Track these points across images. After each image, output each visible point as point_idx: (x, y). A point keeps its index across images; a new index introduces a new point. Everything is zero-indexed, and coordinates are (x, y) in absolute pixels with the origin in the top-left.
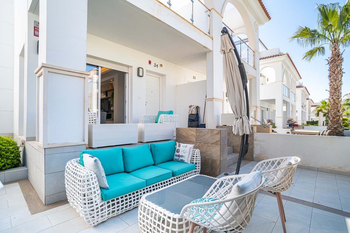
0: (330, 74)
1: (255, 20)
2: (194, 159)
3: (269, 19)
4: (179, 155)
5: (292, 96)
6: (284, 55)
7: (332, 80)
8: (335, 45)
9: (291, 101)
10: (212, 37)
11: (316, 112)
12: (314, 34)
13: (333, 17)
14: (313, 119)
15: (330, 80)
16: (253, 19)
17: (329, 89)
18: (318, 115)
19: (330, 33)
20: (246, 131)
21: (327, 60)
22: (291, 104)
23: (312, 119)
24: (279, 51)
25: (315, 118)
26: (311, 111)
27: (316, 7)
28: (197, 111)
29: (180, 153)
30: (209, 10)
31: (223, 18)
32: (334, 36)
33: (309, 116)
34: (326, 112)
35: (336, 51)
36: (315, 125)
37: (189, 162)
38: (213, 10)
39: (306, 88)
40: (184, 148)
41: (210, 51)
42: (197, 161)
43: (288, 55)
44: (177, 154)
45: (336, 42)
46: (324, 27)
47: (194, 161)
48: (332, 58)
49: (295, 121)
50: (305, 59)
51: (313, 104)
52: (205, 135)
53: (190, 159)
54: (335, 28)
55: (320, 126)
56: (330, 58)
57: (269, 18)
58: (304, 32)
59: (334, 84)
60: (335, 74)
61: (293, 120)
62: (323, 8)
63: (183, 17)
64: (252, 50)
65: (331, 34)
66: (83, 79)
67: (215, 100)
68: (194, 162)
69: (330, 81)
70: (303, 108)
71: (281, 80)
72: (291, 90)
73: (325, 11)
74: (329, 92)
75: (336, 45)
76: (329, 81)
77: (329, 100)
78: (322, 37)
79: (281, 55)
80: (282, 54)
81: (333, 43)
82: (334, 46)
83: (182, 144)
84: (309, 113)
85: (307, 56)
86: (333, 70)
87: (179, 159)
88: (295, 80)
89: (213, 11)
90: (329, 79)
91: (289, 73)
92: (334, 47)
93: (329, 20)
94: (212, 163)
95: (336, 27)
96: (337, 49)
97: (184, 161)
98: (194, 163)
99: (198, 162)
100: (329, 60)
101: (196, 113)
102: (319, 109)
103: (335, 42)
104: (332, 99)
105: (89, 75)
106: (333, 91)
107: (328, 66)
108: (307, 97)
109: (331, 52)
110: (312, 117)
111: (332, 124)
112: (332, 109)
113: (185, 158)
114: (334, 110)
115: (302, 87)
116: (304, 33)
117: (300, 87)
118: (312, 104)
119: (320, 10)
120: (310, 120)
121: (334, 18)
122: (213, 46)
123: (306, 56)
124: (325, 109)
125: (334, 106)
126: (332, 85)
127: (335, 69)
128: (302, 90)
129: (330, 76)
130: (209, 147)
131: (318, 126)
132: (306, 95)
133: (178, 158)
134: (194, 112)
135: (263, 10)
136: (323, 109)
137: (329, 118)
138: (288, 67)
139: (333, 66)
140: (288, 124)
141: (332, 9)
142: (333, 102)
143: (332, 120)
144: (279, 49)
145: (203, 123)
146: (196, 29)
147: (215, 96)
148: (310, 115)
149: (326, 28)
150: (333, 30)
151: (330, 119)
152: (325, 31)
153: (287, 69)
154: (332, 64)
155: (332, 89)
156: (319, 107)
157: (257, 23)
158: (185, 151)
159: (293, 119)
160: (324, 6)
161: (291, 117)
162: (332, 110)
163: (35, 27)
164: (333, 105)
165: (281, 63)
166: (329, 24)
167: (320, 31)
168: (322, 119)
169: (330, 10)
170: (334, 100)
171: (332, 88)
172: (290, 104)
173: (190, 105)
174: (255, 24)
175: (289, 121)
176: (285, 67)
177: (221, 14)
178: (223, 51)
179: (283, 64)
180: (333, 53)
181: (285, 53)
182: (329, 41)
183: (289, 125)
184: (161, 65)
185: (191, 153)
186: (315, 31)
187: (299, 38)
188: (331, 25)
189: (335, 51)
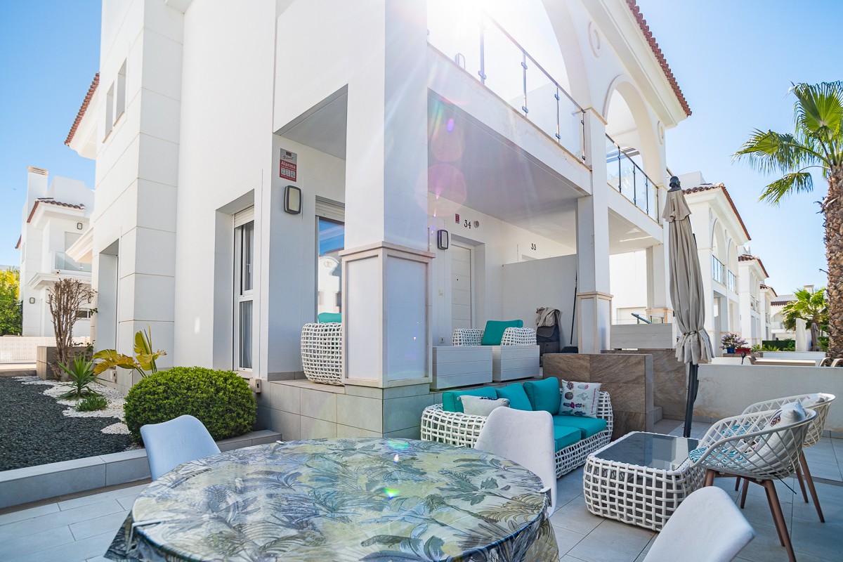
0: (829, 233)
1: (658, 118)
2: (601, 410)
3: (688, 115)
4: (572, 403)
5: (730, 279)
6: (713, 188)
7: (834, 248)
8: (837, 170)
9: (728, 292)
10: (591, 166)
11: (785, 319)
12: (789, 146)
13: (830, 111)
14: (776, 336)
15: (829, 246)
16: (655, 117)
17: (826, 268)
18: (791, 324)
19: (823, 145)
20: (705, 357)
21: (820, 203)
22: (730, 299)
23: (774, 335)
24: (702, 179)
25: (783, 334)
26: (771, 316)
27: (790, 89)
28: (556, 320)
29: (575, 400)
30: (582, 110)
31: (606, 124)
32: (832, 151)
33: (767, 327)
34: (810, 317)
35: (839, 184)
36: (786, 350)
37: (595, 416)
38: (590, 110)
39: (759, 261)
40: (582, 391)
41: (587, 196)
42: (607, 413)
43: (724, 189)
44: (569, 402)
45: (838, 163)
46: (811, 132)
47: (601, 413)
48: (830, 199)
49: (742, 340)
50: (766, 198)
51: (775, 300)
52: (610, 366)
53: (595, 410)
54: (835, 134)
55: (800, 350)
56: (826, 199)
57: (689, 113)
58: (765, 141)
59: (837, 255)
60: (839, 235)
61: (737, 338)
62: (807, 91)
63: (547, 133)
64: (653, 184)
65: (827, 146)
66: (425, 265)
67: (600, 297)
68: (603, 415)
69: (829, 249)
70: (754, 309)
71: (709, 246)
72: (727, 268)
73: (810, 96)
74: (828, 273)
75: (839, 170)
76: (826, 251)
77: (828, 291)
78: (805, 153)
79: (707, 189)
80: (709, 186)
81: (831, 166)
82: (834, 171)
83: (576, 384)
84: (767, 322)
85: (771, 192)
86: (835, 224)
87: (572, 411)
88: (736, 244)
89: (589, 112)
90: (825, 246)
91: (724, 228)
92: (835, 174)
93: (820, 117)
94: (628, 420)
95: (837, 131)
96: (841, 180)
97: (585, 413)
98: (603, 418)
99: (609, 415)
100: (823, 202)
101: (553, 324)
102: (793, 310)
103: (835, 164)
104: (836, 291)
105: (432, 258)
106: (836, 272)
107: (822, 217)
108: (761, 283)
109: (828, 186)
110: (773, 331)
111: (838, 345)
112: (836, 313)
113: (586, 409)
114: (840, 315)
115: (751, 259)
116: (766, 143)
117: (747, 259)
118: (771, 298)
119: (798, 94)
120: (770, 339)
121: (831, 113)
122: (592, 185)
123: (768, 193)
124: (808, 311)
125: (839, 305)
126: (834, 258)
127: (839, 222)
128: (749, 266)
129: (828, 239)
130: (621, 390)
131: (794, 350)
132: (759, 278)
133: (570, 408)
134: (550, 322)
135: (675, 98)
136: (801, 311)
137: (830, 332)
138: (722, 215)
139: (834, 217)
140: (725, 346)
141: (826, 95)
142: (839, 296)
143: (836, 337)
144: (701, 174)
145: (571, 345)
146: (566, 154)
147: (598, 289)
148: (769, 326)
149: (814, 133)
150: (830, 138)
151: (831, 334)
152: (810, 140)
153: (719, 220)
154: (832, 211)
155: (834, 267)
156: (792, 306)
157: (662, 124)
158: (585, 396)
159: (736, 336)
160: (808, 89)
161: (730, 331)
162: (836, 315)
163: (281, 161)
164: (838, 303)
165: (707, 206)
166: (821, 126)
167: (800, 138)
168: (802, 335)
169: (821, 96)
170: (840, 291)
171: (833, 264)
172: (728, 300)
173: (539, 308)
174: (658, 128)
175: (727, 340)
176: (715, 215)
177: (603, 115)
178: (672, 218)
179: (712, 209)
180: (832, 187)
181: (717, 185)
182: (822, 161)
183: (728, 348)
184: (477, 224)
185: (597, 399)
186: (789, 138)
187: (754, 154)
188: (825, 127)
189: (837, 183)
